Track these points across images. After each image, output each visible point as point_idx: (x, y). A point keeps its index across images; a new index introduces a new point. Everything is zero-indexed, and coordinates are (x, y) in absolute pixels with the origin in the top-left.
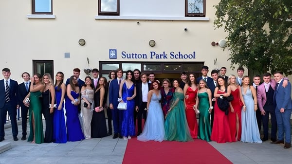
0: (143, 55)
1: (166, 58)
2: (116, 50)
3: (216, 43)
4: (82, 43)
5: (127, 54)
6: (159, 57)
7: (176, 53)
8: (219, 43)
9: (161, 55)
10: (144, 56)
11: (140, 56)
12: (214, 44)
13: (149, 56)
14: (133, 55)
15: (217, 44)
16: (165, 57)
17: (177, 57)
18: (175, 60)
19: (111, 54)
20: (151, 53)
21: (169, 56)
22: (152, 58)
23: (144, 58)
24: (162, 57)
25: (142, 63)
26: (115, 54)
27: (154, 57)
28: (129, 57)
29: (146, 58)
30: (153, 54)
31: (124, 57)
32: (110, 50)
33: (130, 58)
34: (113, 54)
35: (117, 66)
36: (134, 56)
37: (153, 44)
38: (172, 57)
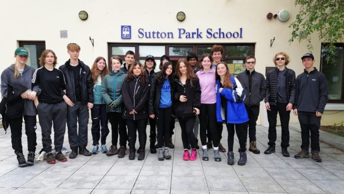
0: (168, 33)
1: (201, 37)
2: (130, 27)
3: (274, 14)
4: (83, 16)
5: (146, 33)
6: (191, 36)
7: (215, 30)
8: (279, 15)
9: (193, 33)
10: (170, 34)
11: (163, 35)
12: (270, 16)
13: (176, 34)
14: (154, 33)
15: (276, 16)
16: (199, 36)
17: (217, 36)
18: (212, 41)
19: (124, 33)
20: (180, 30)
21: (204, 34)
22: (180, 37)
23: (169, 37)
24: (195, 36)
25: (167, 45)
26: (128, 33)
27: (183, 36)
28: (148, 36)
29: (172, 37)
30: (182, 32)
31: (141, 36)
32: (122, 27)
33: (150, 37)
34: (126, 33)
35: (133, 49)
36: (156, 35)
37: (181, 17)
38: (209, 36)
